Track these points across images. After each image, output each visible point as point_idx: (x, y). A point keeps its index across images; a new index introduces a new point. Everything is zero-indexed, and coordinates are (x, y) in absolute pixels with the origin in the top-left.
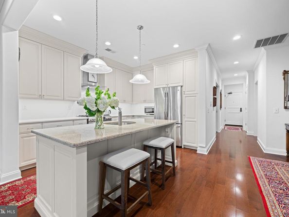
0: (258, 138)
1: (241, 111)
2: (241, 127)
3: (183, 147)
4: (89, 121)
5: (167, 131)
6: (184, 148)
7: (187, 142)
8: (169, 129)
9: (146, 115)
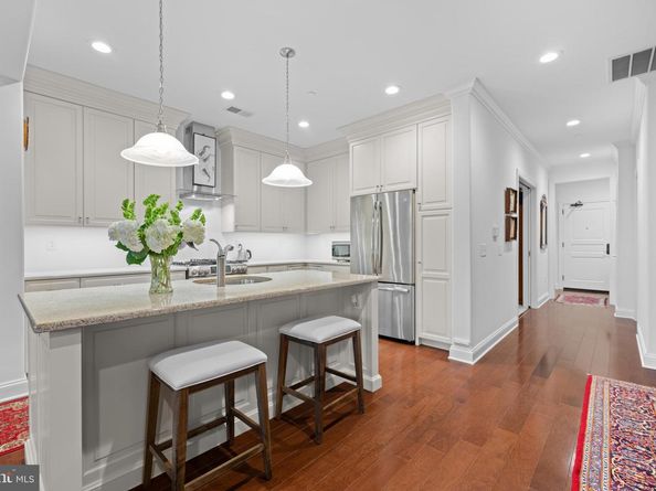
0: (638, 327)
1: (608, 253)
2: (604, 296)
3: (417, 343)
4: (190, 274)
5: (354, 301)
6: (421, 345)
7: (428, 332)
8: (360, 297)
9: (335, 262)
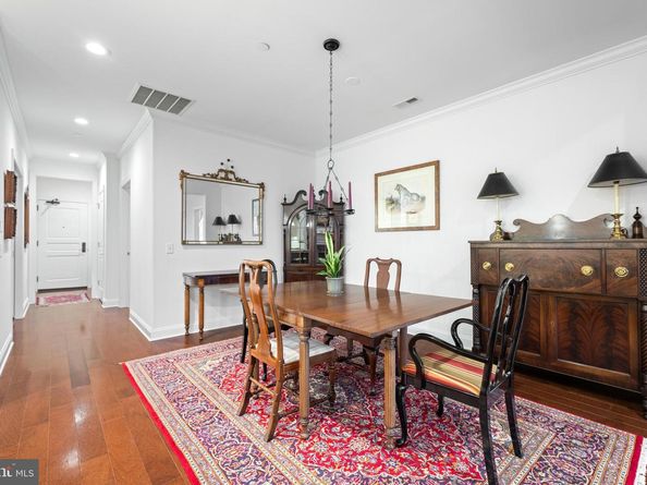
0: (131, 312)
1: (84, 251)
2: (85, 291)
